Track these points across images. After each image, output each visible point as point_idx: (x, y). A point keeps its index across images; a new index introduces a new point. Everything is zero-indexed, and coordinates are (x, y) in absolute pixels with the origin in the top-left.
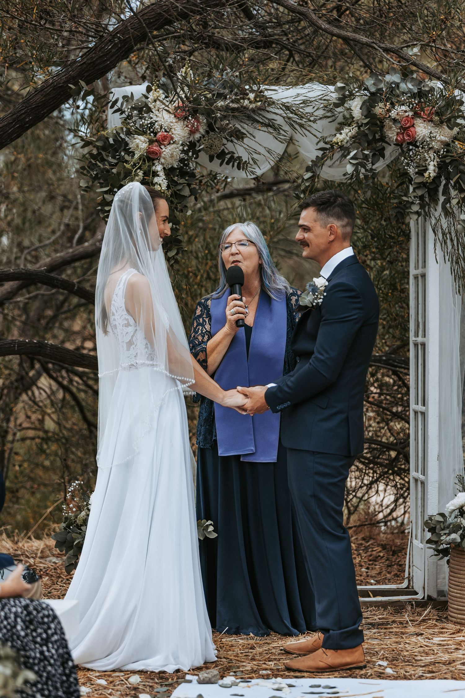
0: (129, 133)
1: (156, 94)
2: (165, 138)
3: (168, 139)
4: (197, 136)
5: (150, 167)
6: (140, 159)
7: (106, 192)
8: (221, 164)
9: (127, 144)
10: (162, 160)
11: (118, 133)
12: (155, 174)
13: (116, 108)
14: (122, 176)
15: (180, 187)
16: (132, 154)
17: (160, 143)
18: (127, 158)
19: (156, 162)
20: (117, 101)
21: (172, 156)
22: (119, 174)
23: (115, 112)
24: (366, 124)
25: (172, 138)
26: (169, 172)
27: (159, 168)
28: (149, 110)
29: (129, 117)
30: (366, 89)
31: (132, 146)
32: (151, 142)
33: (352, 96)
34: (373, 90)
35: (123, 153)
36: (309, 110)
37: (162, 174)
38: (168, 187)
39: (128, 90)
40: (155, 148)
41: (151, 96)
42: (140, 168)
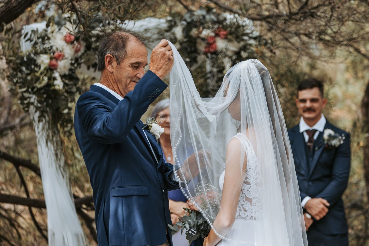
0: (36, 54)
1: (53, 29)
2: (60, 56)
3: (61, 57)
4: (80, 54)
5: (51, 75)
6: (45, 69)
7: (25, 92)
8: (95, 71)
9: (35, 61)
10: (59, 70)
11: (30, 54)
12: (55, 79)
13: (27, 38)
14: (34, 80)
15: (70, 87)
16: (40, 67)
17: (57, 59)
18: (36, 69)
19: (55, 71)
20: (27, 34)
21: (65, 67)
22: (32, 79)
23: (27, 41)
24: (186, 42)
25: (64, 56)
26: (63, 77)
27: (56, 75)
28: (49, 39)
29: (36, 43)
30: (185, 20)
31: (39, 61)
32: (51, 59)
33: (175, 25)
34: (189, 20)
35: (33, 67)
36: (149, 35)
37: (59, 79)
38: (64, 87)
39: (34, 26)
40: (54, 62)
41: (50, 30)
42: (45, 75)
